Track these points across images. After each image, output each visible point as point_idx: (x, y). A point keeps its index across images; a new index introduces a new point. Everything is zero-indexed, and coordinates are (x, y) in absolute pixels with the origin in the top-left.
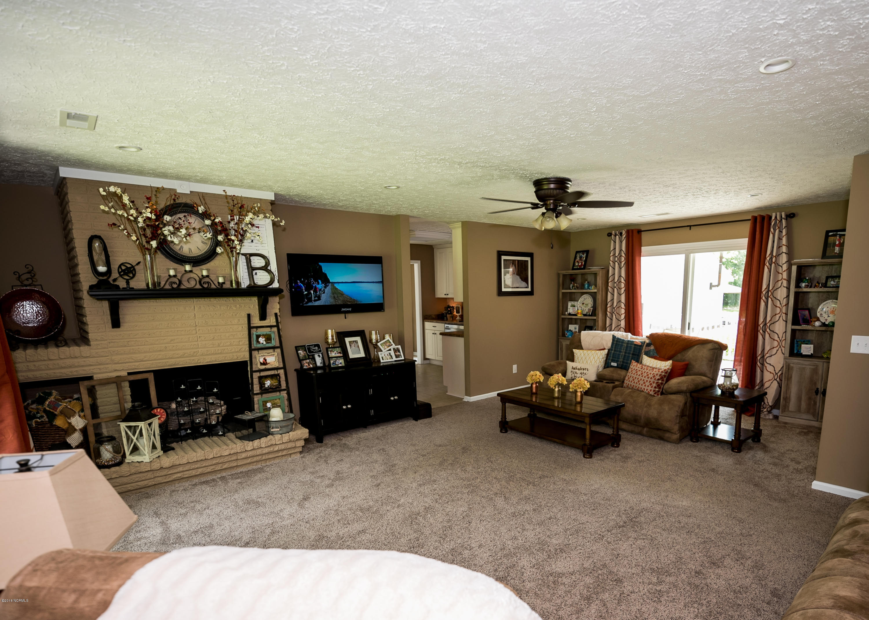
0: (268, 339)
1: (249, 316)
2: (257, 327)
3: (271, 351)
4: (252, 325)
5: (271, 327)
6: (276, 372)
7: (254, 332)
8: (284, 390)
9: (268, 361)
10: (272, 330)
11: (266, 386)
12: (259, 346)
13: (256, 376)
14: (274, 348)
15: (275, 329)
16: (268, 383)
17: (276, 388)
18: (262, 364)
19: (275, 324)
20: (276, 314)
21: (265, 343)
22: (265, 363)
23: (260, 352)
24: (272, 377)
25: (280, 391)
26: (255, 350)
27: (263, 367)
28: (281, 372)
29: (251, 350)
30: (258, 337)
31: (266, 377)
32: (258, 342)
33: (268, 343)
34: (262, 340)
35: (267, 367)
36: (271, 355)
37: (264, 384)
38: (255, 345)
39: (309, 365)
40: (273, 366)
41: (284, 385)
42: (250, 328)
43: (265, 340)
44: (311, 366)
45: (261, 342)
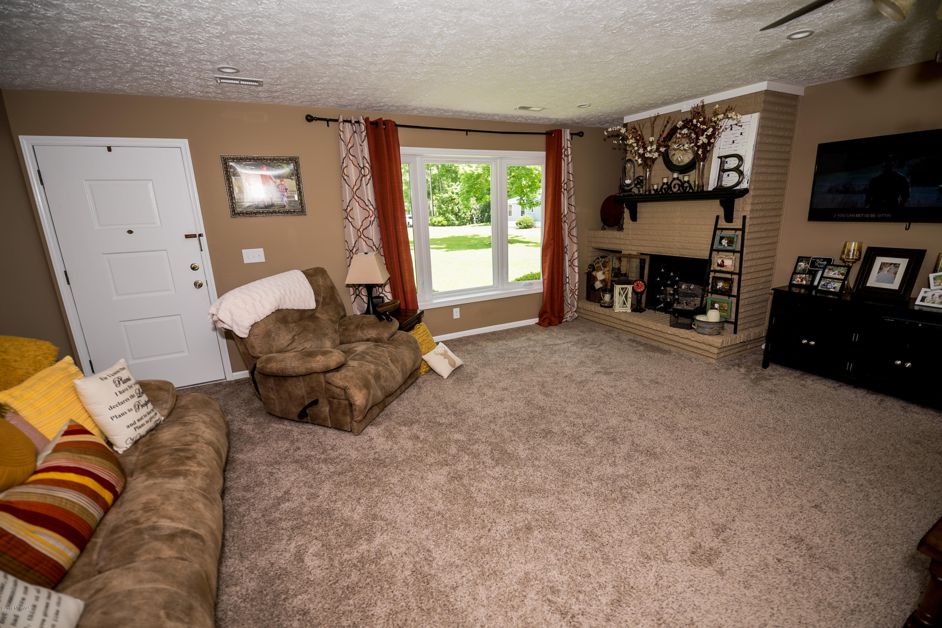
0: (731, 241)
1: (718, 217)
2: (722, 229)
3: (732, 254)
4: (718, 227)
5: (736, 230)
6: (729, 276)
7: (718, 232)
8: (734, 296)
9: (725, 264)
10: (736, 234)
11: (718, 287)
12: (720, 247)
13: (712, 275)
14: (734, 252)
15: (739, 233)
16: (720, 285)
17: (725, 292)
18: (719, 265)
19: (741, 227)
20: (744, 217)
21: (726, 245)
22: (722, 265)
23: (720, 253)
24: (725, 280)
25: (730, 296)
26: (715, 250)
27: (719, 268)
28: (736, 277)
29: (712, 250)
30: (722, 238)
31: (720, 279)
32: (720, 243)
33: (729, 246)
34: (724, 242)
35: (723, 269)
36: (729, 258)
37: (717, 285)
38: (716, 246)
39: (802, 281)
40: (728, 270)
41: (735, 291)
42: (716, 229)
43: (727, 243)
44: (804, 282)
45: (724, 244)
